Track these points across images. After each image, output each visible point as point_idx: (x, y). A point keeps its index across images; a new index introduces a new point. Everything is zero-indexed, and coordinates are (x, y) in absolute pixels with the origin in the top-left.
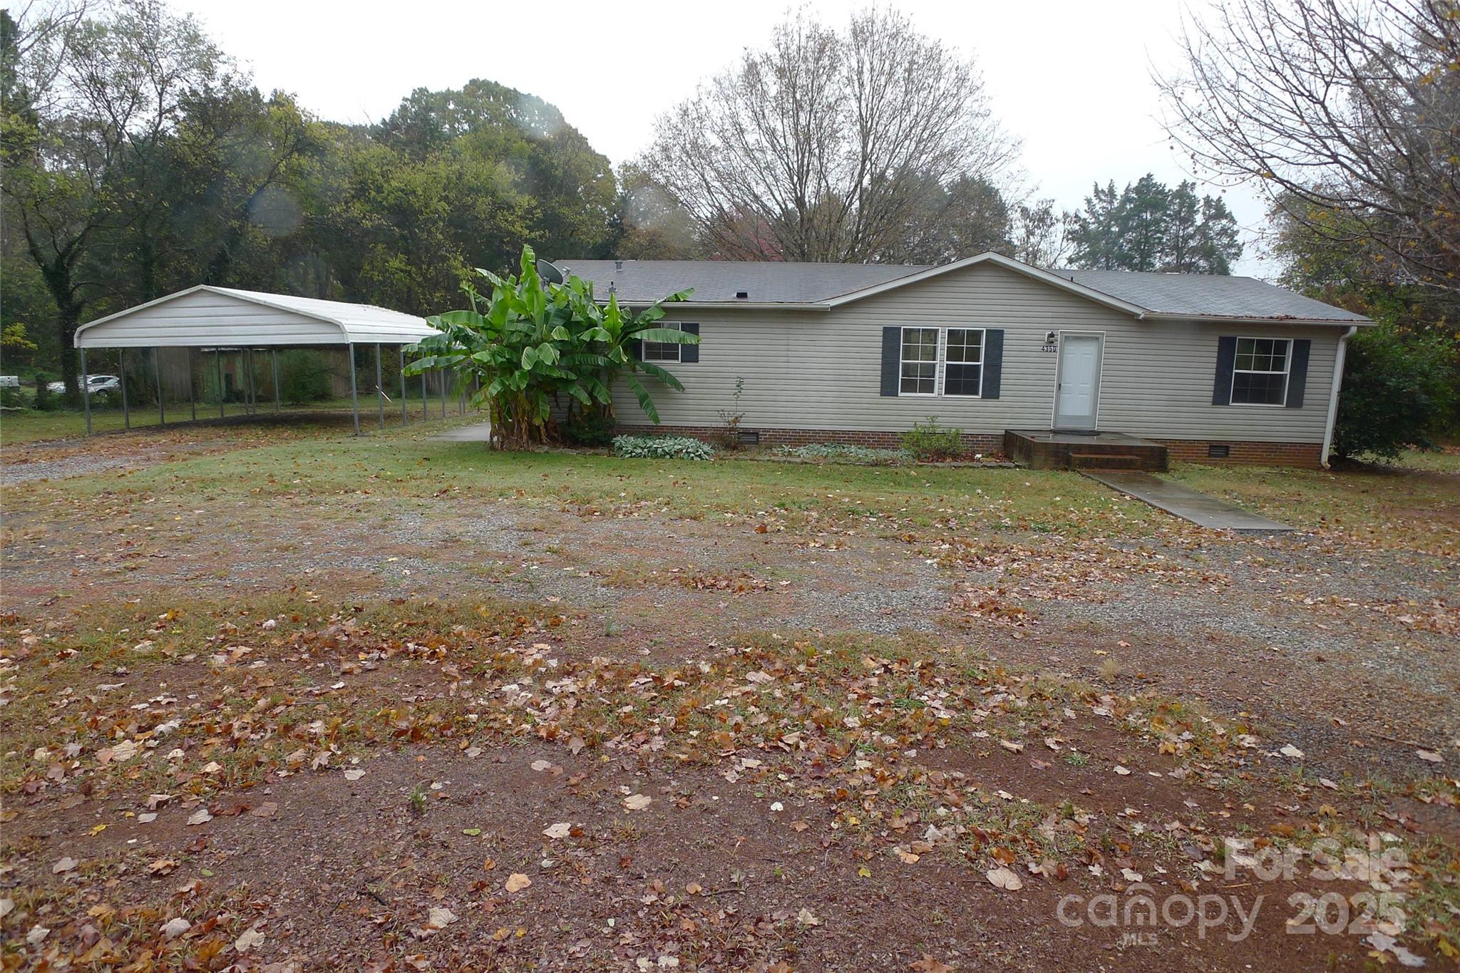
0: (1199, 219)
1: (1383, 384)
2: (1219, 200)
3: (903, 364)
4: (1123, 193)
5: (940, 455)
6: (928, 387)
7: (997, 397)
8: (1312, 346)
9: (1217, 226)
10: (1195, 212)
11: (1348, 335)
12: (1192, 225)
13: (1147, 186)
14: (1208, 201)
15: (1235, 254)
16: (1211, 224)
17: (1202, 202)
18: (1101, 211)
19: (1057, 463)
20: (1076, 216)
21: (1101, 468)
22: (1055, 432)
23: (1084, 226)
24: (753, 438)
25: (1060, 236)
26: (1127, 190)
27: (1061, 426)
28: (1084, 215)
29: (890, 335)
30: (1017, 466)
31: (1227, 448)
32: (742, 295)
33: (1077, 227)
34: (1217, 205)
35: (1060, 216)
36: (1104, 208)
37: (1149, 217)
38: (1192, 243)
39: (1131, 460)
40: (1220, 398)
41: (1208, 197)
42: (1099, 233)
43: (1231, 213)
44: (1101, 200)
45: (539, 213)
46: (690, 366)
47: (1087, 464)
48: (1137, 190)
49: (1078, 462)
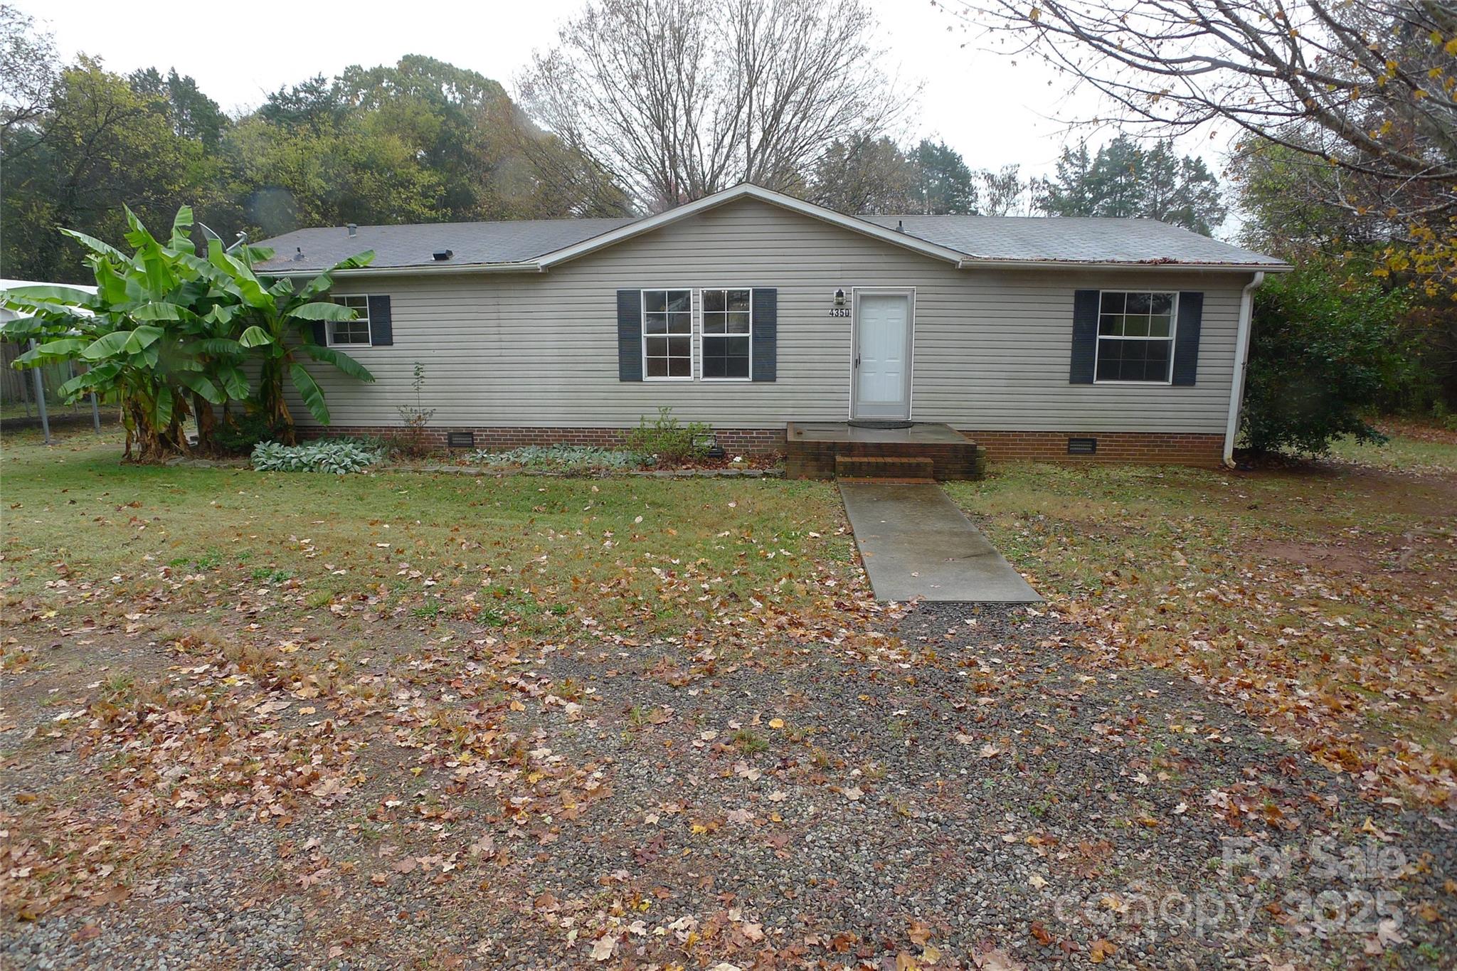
0: (1178, 182)
1: (1300, 351)
2: (1199, 160)
3: (648, 339)
4: (1096, 156)
5: (675, 458)
6: (682, 368)
7: (773, 378)
8: (1205, 301)
9: (1197, 189)
10: (1174, 174)
11: (1253, 285)
12: (1171, 189)
13: (1121, 147)
14: (1187, 161)
15: (1218, 219)
16: (1190, 187)
17: (1181, 164)
18: (1073, 177)
19: (821, 469)
20: (1045, 182)
21: (875, 476)
22: (854, 424)
23: (1054, 192)
24: (467, 440)
25: (1028, 204)
26: (1101, 152)
27: (862, 416)
28: (1054, 181)
29: (627, 302)
30: (765, 475)
31: (1094, 442)
32: (440, 257)
33: (1046, 193)
34: (1196, 166)
35: (1027, 182)
36: (1076, 173)
37: (1124, 181)
38: (1172, 209)
39: (918, 465)
40: (1080, 374)
41: (1187, 157)
42: (1072, 199)
43: (1212, 174)
44: (1072, 164)
45: (441, 190)
46: (383, 351)
47: (854, 471)
48: (1110, 152)
49: (842, 468)
